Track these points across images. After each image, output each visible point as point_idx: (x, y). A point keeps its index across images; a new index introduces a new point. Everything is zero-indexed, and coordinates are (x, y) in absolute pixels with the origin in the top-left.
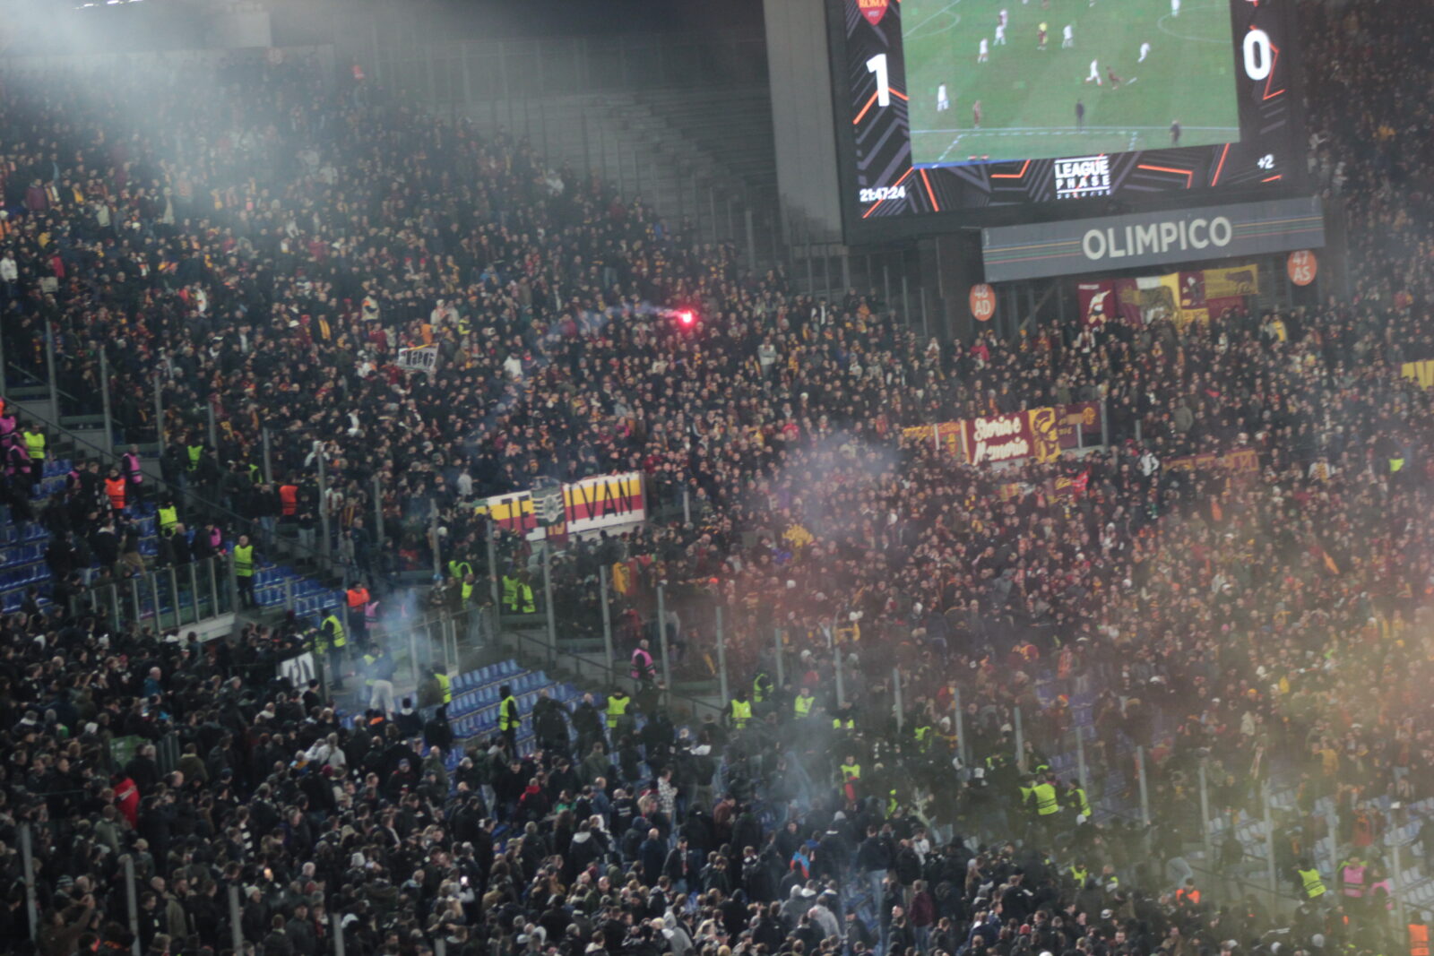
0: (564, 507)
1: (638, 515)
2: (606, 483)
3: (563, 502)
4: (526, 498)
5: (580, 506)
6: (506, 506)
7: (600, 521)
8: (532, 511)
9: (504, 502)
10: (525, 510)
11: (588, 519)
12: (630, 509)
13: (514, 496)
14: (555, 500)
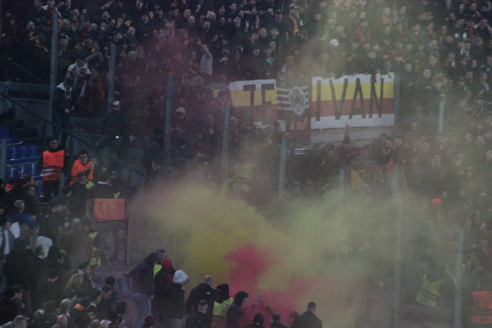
0: (310, 102)
1: (389, 119)
2: (358, 80)
3: (309, 96)
4: (271, 87)
5: (327, 102)
6: (249, 93)
7: (344, 121)
8: (275, 102)
9: (246, 88)
10: (267, 100)
11: (333, 117)
12: (381, 111)
13: (258, 83)
14: (302, 92)
